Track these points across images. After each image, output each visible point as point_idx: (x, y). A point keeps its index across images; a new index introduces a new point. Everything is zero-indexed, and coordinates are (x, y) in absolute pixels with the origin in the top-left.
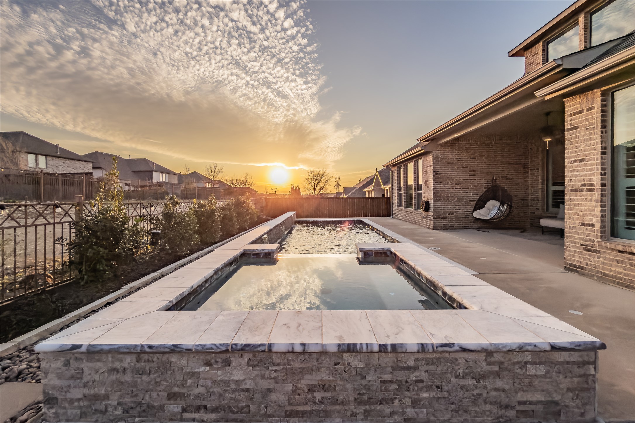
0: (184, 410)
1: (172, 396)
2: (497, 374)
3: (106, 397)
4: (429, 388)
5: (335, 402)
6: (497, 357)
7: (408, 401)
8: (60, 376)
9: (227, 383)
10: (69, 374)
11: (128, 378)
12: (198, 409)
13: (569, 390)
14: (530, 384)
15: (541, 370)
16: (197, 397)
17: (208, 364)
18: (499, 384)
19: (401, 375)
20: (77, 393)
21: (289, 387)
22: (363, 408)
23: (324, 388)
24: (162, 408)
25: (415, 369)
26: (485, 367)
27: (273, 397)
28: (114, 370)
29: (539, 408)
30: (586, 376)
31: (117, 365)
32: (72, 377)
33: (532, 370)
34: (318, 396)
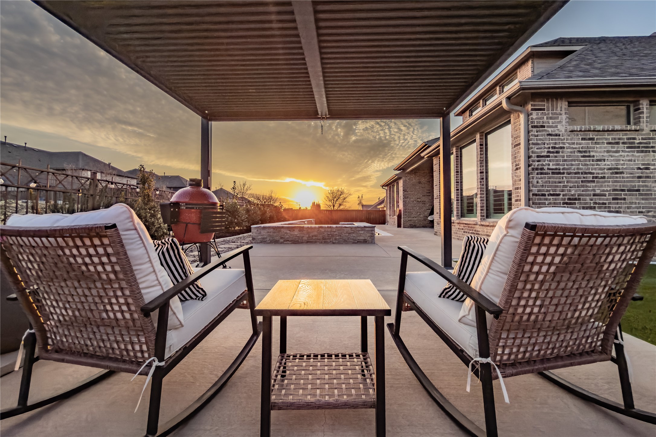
0: (284, 241)
1: (281, 238)
2: (353, 233)
3: (266, 238)
4: (338, 236)
5: (318, 239)
6: (353, 229)
7: (334, 239)
8: (256, 233)
9: (294, 235)
10: (258, 233)
11: (271, 234)
12: (287, 241)
13: (369, 236)
14: (360, 235)
15: (363, 232)
16: (287, 238)
17: (290, 231)
18: (354, 235)
19: (332, 233)
20: (260, 237)
21: (308, 236)
22: (324, 241)
23: (315, 236)
24: (279, 241)
25: (335, 232)
26: (350, 231)
27: (304, 238)
28: (268, 232)
29: (362, 240)
30: (372, 233)
31: (269, 231)
32: (259, 234)
33: (361, 232)
34: (314, 238)
